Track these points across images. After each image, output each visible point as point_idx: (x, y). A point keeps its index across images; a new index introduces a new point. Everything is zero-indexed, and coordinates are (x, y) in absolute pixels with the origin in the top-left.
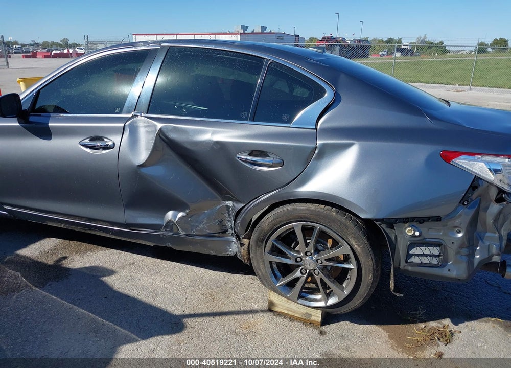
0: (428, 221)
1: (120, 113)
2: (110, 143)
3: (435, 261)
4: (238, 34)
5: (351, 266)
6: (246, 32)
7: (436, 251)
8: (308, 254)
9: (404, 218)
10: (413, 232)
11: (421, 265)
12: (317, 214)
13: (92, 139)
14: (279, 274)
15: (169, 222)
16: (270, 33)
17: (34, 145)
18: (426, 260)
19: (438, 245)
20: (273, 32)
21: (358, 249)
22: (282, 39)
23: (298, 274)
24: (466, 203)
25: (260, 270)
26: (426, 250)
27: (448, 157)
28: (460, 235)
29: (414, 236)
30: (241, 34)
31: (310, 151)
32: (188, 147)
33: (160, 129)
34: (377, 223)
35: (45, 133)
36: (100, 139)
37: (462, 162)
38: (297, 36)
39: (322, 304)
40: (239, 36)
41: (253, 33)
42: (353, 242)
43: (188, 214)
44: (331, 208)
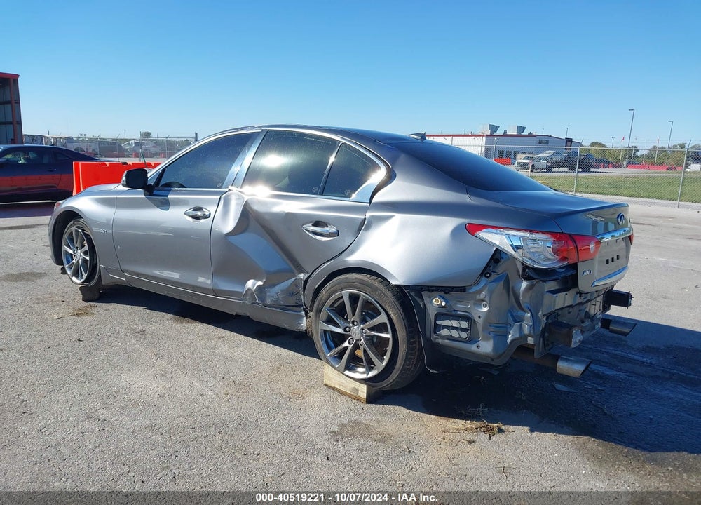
0: (452, 291)
1: (220, 188)
2: (207, 213)
3: (464, 335)
4: (483, 136)
5: (388, 336)
6: (495, 134)
7: (464, 325)
8: (355, 323)
9: (428, 286)
10: (440, 302)
11: (451, 338)
12: (362, 282)
13: (195, 209)
14: (331, 344)
15: (249, 289)
16: (530, 135)
17: (152, 214)
18: (455, 334)
19: (466, 318)
20: (534, 134)
21: (394, 318)
23: (346, 344)
24: (488, 275)
25: (318, 341)
26: (454, 323)
27: (473, 229)
28: (485, 309)
29: (440, 306)
30: (487, 136)
31: (360, 221)
32: (267, 217)
33: (246, 201)
34: (406, 291)
35: (165, 205)
36: (200, 209)
37: (486, 235)
38: (569, 140)
39: (364, 376)
40: (484, 138)
41: (505, 135)
42: (390, 312)
43: (264, 283)
44: (376, 278)
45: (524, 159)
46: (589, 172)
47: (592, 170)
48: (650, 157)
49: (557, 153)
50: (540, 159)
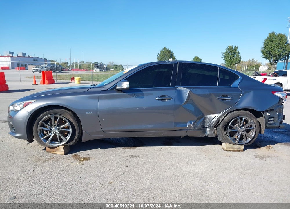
0: (272, 110)
3: (273, 122)
4: (9, 57)
5: (254, 128)
6: (14, 56)
8: (241, 127)
9: (267, 110)
13: (161, 97)
16: (29, 57)
18: (271, 122)
19: (273, 117)
21: (255, 122)
22: (37, 61)
23: (238, 134)
26: (271, 119)
28: (277, 114)
29: (269, 115)
33: (190, 91)
36: (165, 96)
39: (246, 142)
41: (18, 56)
42: (254, 120)
43: (196, 121)
45: (35, 67)
46: (61, 72)
47: (62, 71)
48: (73, 66)
49: (49, 65)
50: (43, 68)
